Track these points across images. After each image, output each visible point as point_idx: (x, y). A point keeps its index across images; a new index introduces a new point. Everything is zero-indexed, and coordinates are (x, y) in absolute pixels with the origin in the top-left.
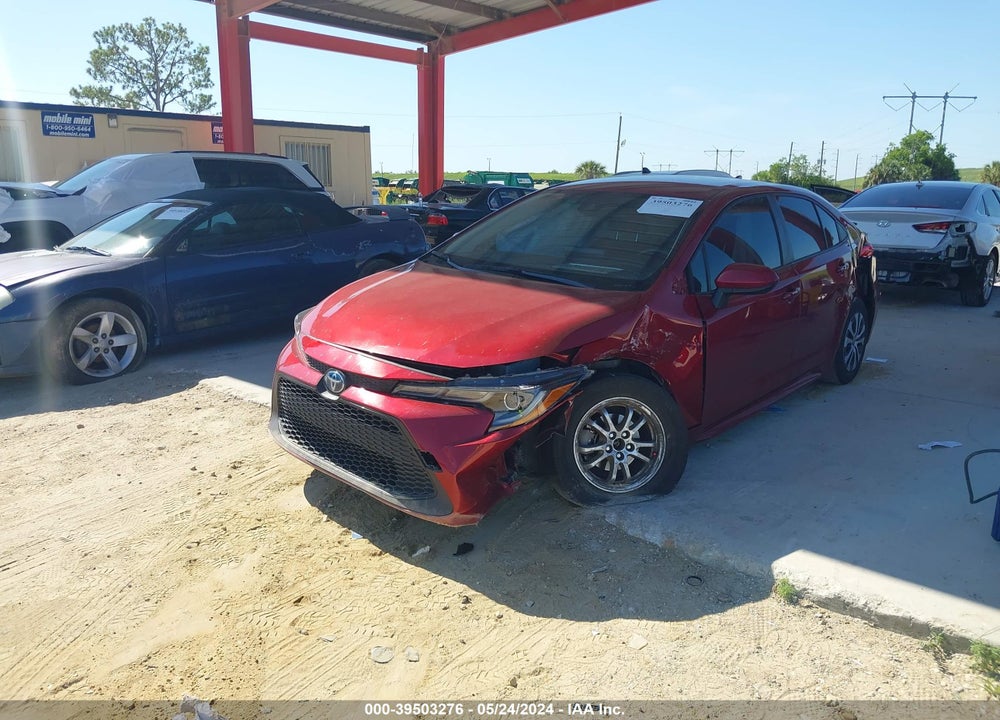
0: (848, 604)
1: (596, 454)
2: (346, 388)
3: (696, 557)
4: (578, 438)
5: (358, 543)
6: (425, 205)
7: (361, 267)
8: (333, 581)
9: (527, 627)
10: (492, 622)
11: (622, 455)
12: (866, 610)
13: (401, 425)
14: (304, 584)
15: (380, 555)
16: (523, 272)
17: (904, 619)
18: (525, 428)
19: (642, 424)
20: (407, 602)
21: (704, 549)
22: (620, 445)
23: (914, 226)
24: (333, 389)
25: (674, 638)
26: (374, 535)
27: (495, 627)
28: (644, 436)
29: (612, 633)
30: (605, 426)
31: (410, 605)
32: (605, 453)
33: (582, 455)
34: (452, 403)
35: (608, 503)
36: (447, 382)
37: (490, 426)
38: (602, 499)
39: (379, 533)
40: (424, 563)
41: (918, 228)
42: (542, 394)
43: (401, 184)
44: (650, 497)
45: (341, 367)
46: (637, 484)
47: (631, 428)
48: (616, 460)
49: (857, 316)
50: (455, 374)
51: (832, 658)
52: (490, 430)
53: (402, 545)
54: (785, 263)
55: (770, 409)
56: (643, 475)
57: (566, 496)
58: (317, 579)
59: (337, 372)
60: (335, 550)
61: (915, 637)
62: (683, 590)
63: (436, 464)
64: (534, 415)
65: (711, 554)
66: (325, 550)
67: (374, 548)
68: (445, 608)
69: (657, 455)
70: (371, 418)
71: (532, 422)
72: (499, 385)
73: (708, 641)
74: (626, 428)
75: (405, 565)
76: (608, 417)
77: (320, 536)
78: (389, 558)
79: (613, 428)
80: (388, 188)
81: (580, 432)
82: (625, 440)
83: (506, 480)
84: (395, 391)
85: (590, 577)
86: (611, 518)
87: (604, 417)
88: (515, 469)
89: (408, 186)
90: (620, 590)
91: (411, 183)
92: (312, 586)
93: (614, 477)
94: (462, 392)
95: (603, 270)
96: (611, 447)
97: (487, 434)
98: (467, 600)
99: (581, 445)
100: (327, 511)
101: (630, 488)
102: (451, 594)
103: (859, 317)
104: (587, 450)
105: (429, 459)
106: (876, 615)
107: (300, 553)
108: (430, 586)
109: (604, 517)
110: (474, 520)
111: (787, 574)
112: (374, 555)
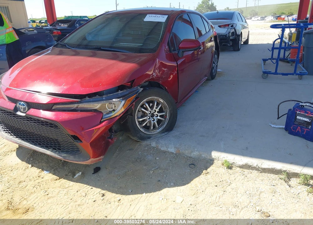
0: (250, 166)
1: (144, 121)
2: (29, 109)
3: (189, 155)
4: (137, 116)
5: (48, 176)
6: (51, 27)
7: (28, 52)
8: (39, 198)
9: (132, 202)
10: (117, 203)
11: (154, 119)
12: (257, 167)
13: (59, 124)
14: (25, 202)
15: (59, 179)
16: (102, 48)
17: (272, 169)
18: (118, 118)
19: (160, 106)
20: (76, 201)
21: (192, 152)
22: (153, 115)
23: (219, 26)
24: (22, 110)
25: (193, 194)
26: (54, 170)
27: (118, 206)
28: (161, 111)
29: (168, 197)
30: (146, 109)
31: (78, 203)
32: (148, 119)
33: (139, 122)
34: (82, 111)
35: (151, 139)
36: (78, 101)
37: (102, 119)
38: (149, 137)
39: (57, 169)
40: (80, 180)
41: (220, 26)
42: (123, 102)
43: (40, 22)
44: (166, 133)
45: (24, 100)
46: (160, 129)
47: (156, 108)
48: (152, 122)
49: (215, 56)
50: (81, 97)
51: (252, 190)
52: (102, 120)
53: (68, 173)
54: (197, 38)
55: (196, 91)
56: (162, 125)
57: (135, 139)
58: (30, 198)
59: (22, 103)
60: (37, 181)
61: (276, 174)
62: (189, 171)
63: (79, 139)
64: (121, 112)
65: (195, 153)
66: (32, 182)
67: (55, 177)
68: (94, 201)
69: (166, 117)
70: (44, 123)
71: (120, 114)
72: (103, 100)
73: (206, 193)
74: (154, 109)
75: (72, 183)
76: (147, 105)
77: (29, 175)
78: (63, 181)
79: (149, 109)
80: (36, 23)
81: (137, 113)
82: (155, 113)
83: (110, 138)
84: (53, 108)
85: (152, 172)
86: (154, 144)
87: (146, 106)
88: (113, 132)
89: (43, 23)
90: (165, 176)
91: (44, 21)
92: (29, 202)
93: (152, 128)
94: (86, 105)
95: (136, 45)
96: (149, 117)
97: (101, 123)
98: (103, 195)
99: (138, 118)
100: (30, 162)
101: (158, 131)
102: (95, 193)
103: (216, 56)
104: (141, 120)
105: (75, 138)
106: (261, 169)
107: (20, 186)
108: (85, 191)
109: (151, 144)
110: (100, 159)
111: (226, 158)
112: (57, 180)
